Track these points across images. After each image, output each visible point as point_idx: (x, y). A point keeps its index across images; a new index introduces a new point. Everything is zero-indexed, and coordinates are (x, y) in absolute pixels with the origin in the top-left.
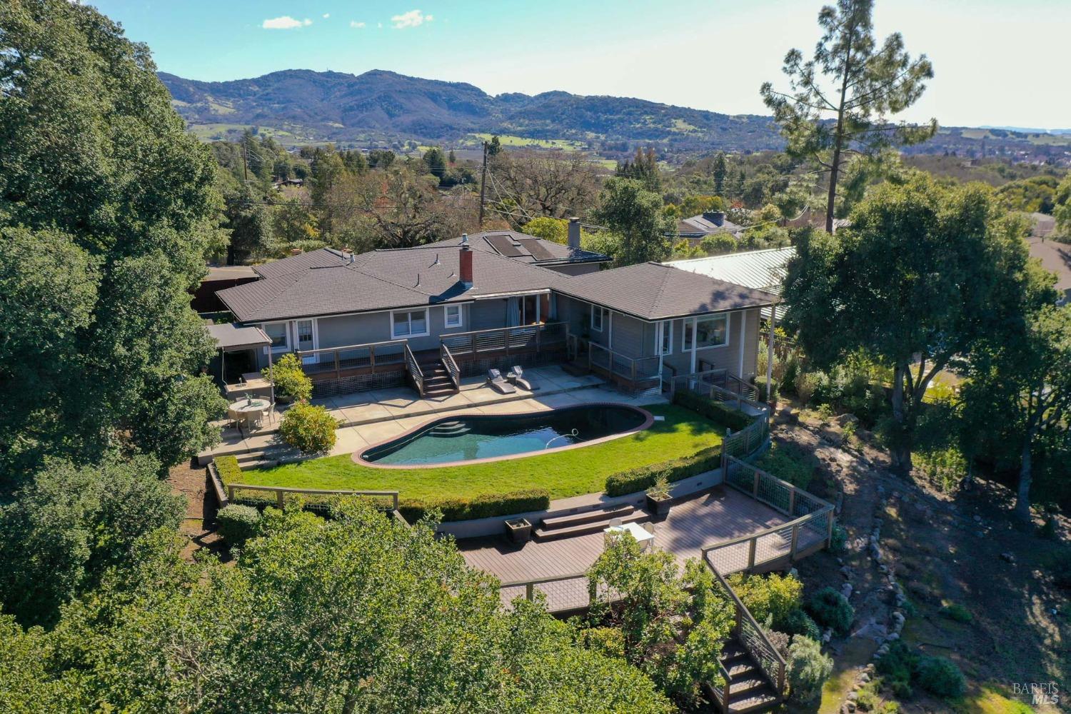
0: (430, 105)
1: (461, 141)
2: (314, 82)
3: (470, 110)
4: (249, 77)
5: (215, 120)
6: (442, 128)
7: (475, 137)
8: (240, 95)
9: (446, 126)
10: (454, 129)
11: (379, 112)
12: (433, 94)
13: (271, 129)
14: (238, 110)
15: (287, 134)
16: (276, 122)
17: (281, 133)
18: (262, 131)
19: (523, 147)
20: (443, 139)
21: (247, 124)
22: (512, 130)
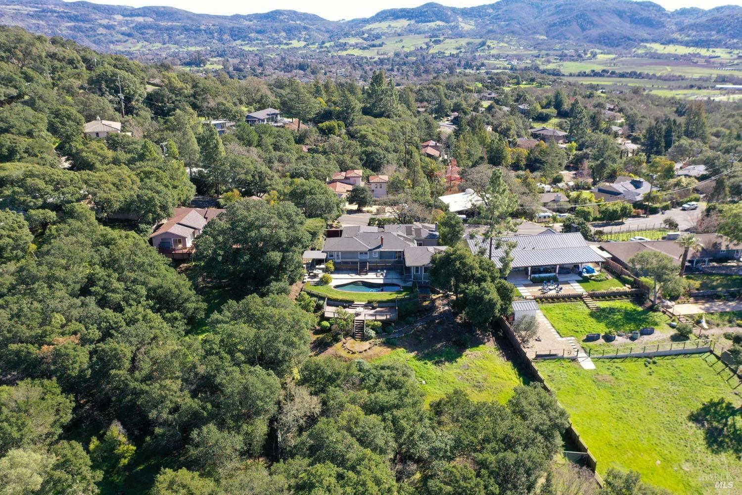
0: (616, 20)
1: (634, 50)
2: (532, 5)
3: (648, 23)
4: (487, 3)
5: (461, 35)
6: (622, 39)
7: (645, 47)
8: (480, 16)
9: (625, 37)
10: (632, 40)
11: (575, 27)
12: (620, 11)
13: (495, 42)
14: (477, 27)
15: (506, 45)
16: (499, 36)
17: (502, 44)
18: (489, 43)
19: (685, 55)
20: (620, 48)
21: (481, 38)
22: (680, 40)
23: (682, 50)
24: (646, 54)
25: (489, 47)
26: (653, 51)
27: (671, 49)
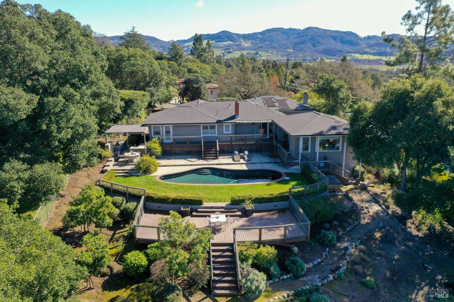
0: (332, 41)
2: (284, 33)
3: (351, 43)
4: (258, 32)
5: (243, 49)
6: (337, 51)
7: (351, 55)
8: (253, 39)
9: (339, 50)
11: (310, 45)
12: (334, 36)
13: (264, 53)
14: (252, 45)
15: (270, 54)
16: (266, 49)
17: (268, 54)
18: (260, 53)
19: (374, 60)
20: (336, 56)
21: (255, 50)
22: (370, 52)
23: (372, 57)
24: (352, 59)
25: (260, 55)
26: (355, 58)
27: (365, 57)
